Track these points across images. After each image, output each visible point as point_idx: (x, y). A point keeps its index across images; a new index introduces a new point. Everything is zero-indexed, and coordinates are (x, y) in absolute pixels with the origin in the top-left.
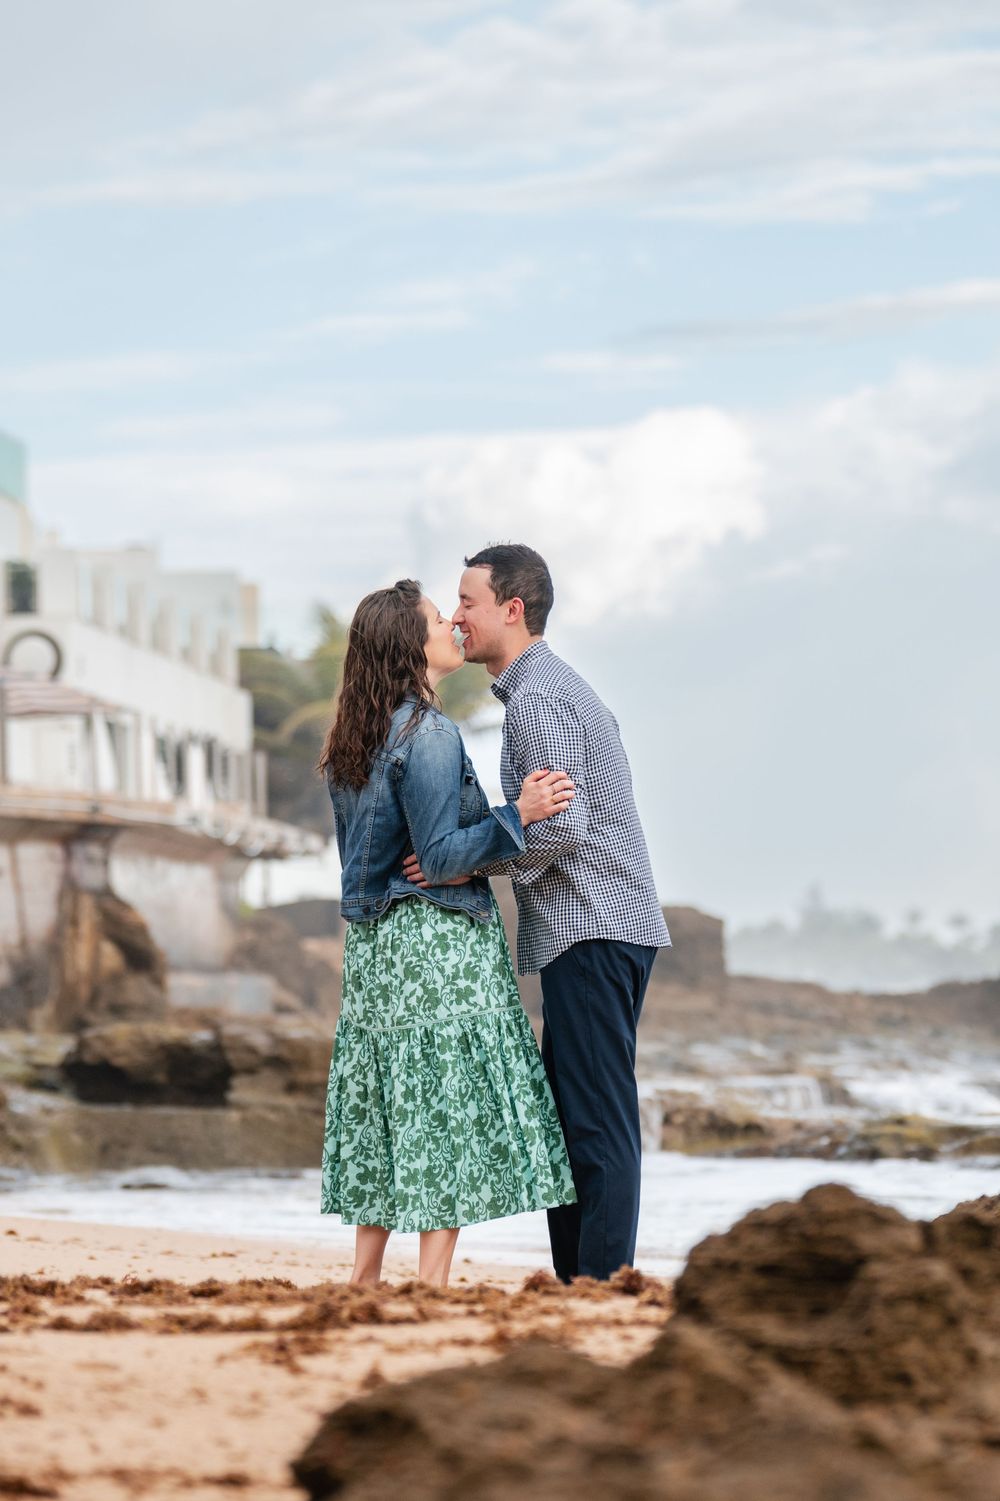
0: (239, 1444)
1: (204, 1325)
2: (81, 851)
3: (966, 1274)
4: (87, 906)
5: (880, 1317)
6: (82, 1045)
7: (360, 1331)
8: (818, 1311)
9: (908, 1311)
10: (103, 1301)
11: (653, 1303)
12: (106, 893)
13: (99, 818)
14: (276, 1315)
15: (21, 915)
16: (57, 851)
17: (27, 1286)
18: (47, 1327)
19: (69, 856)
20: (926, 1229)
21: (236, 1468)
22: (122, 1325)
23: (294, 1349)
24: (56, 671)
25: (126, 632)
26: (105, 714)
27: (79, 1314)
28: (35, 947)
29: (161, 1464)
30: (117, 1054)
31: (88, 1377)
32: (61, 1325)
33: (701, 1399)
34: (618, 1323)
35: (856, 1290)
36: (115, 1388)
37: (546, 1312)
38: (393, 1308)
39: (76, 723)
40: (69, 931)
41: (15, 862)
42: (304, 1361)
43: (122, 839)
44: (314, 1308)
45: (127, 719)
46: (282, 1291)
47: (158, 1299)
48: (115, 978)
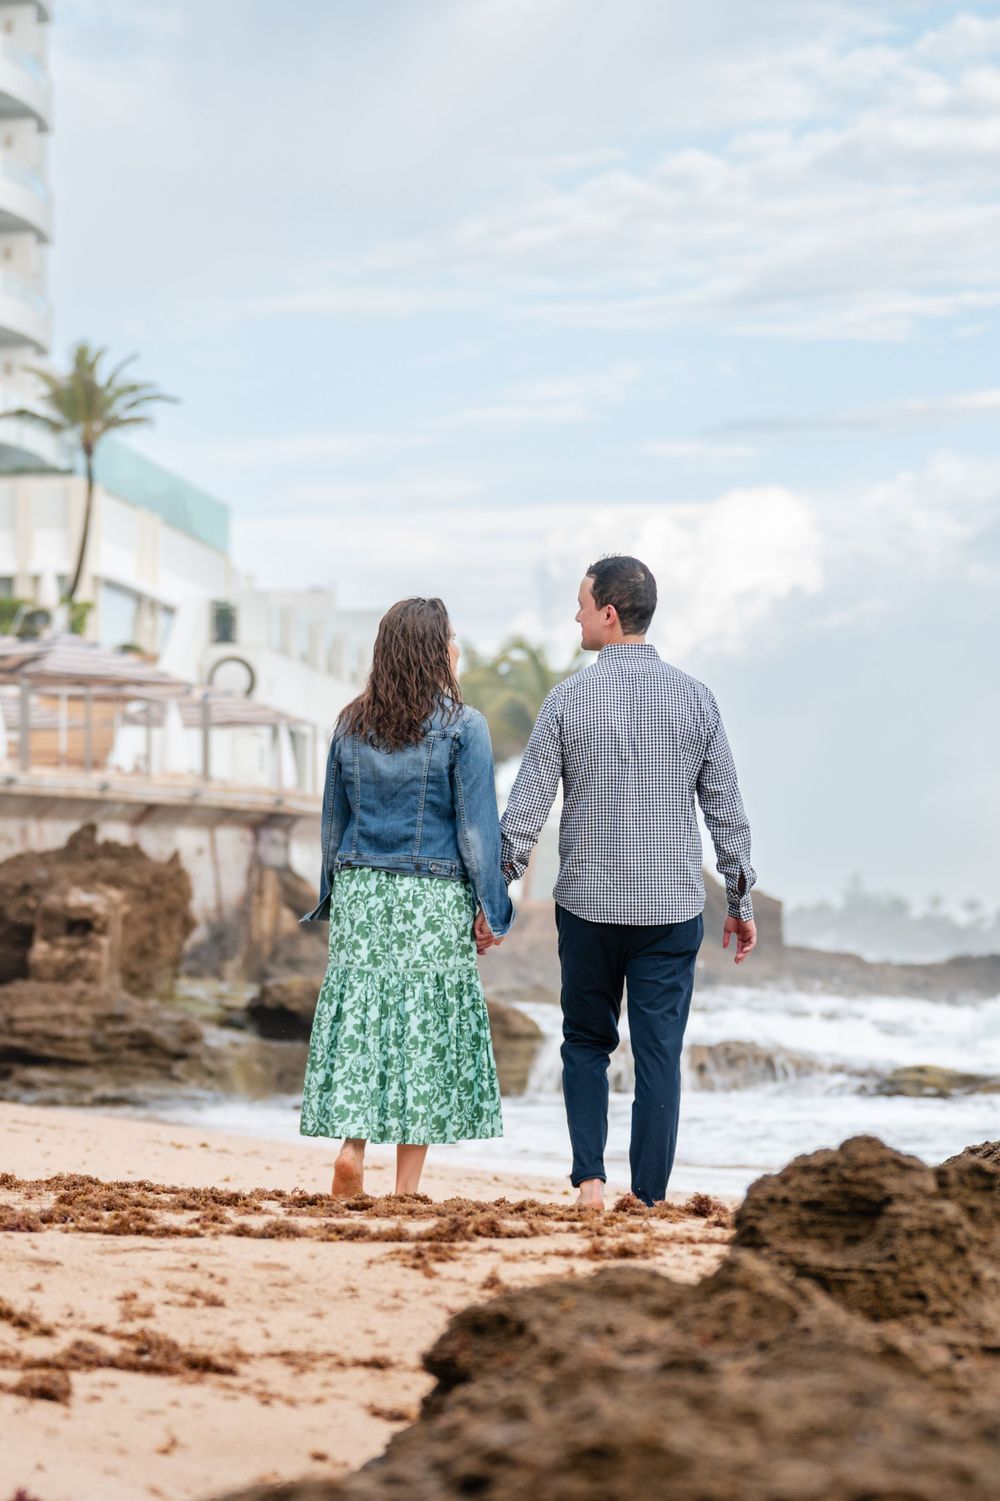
0: (383, 1334)
1: (357, 1235)
2: (267, 835)
3: (972, 1212)
4: (271, 879)
5: (901, 1246)
6: (264, 992)
7: (483, 1242)
8: (852, 1240)
9: (925, 1242)
10: (276, 1212)
11: (718, 1224)
12: (286, 870)
13: (282, 809)
14: (415, 1227)
15: (218, 885)
16: (248, 835)
17: (217, 1198)
18: (230, 1233)
19: (257, 838)
20: (940, 1173)
21: (380, 1353)
22: (292, 1233)
23: (429, 1255)
24: (250, 690)
25: (307, 659)
26: (289, 725)
27: (256, 1222)
28: (229, 913)
29: (320, 1349)
30: (292, 1000)
31: (263, 1274)
32: (242, 1232)
33: (756, 1313)
34: (691, 1241)
35: (883, 1223)
36: (285, 1285)
37: (632, 1231)
38: (511, 1224)
39: (266, 732)
40: (256, 899)
41: (213, 842)
42: (437, 1267)
43: (300, 826)
44: (446, 1222)
45: (306, 730)
46: (421, 1206)
47: (320, 1211)
48: (292, 938)
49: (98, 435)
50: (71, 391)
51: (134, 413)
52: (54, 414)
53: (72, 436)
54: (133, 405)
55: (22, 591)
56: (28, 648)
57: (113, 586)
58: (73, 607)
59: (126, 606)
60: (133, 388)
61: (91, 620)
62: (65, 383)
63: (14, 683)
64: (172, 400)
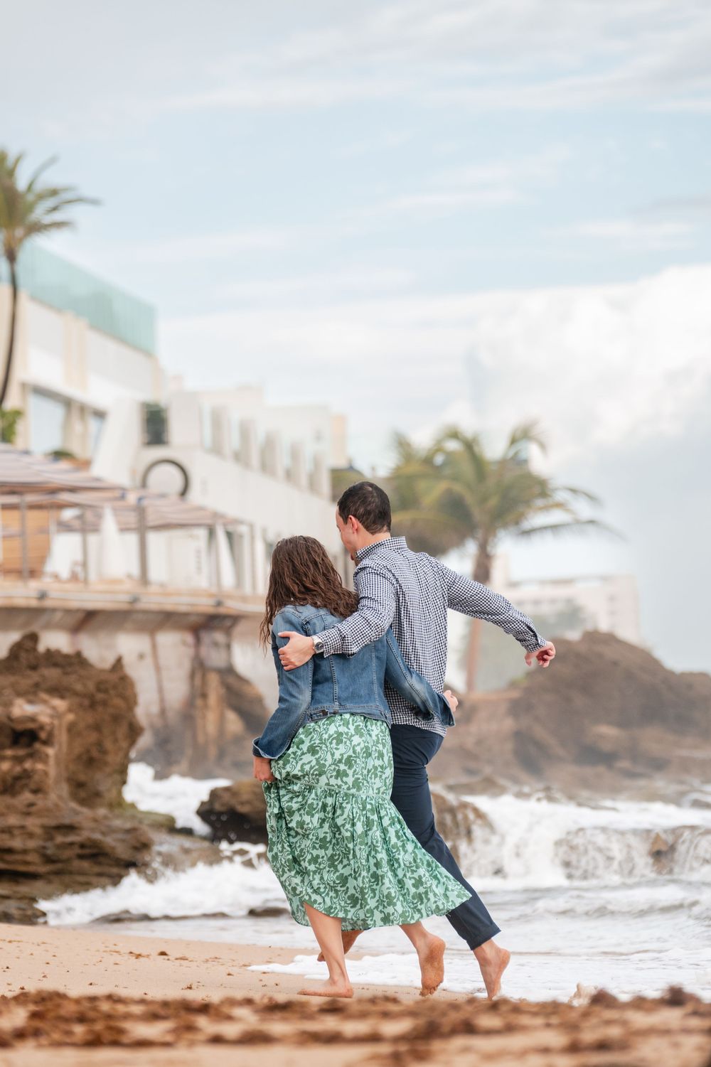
1: (333, 1039)
2: (207, 637)
4: (214, 680)
6: (214, 795)
7: (459, 1042)
10: (247, 1019)
11: (694, 1013)
12: (229, 672)
13: (222, 610)
14: (390, 1028)
15: (161, 690)
16: (189, 638)
17: (189, 1008)
18: (206, 1042)
19: (198, 641)
22: (267, 1040)
23: (407, 1058)
24: (184, 492)
25: (240, 457)
26: (225, 525)
28: (172, 717)
30: (242, 803)
32: (217, 1040)
34: (669, 1032)
37: (609, 1023)
38: (487, 1021)
39: (202, 533)
40: (199, 702)
41: (154, 647)
43: (240, 628)
44: (421, 1021)
45: (243, 529)
46: (392, 1007)
47: (293, 1017)
48: (238, 740)
49: (21, 240)
51: (57, 217)
54: (55, 209)
57: (41, 392)
59: (55, 412)
60: (54, 193)
61: (20, 427)
64: (94, 202)
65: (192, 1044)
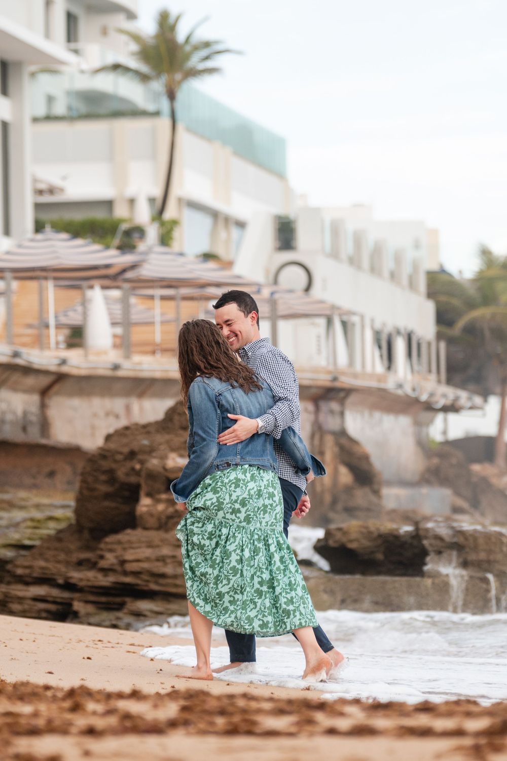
1: (425, 733)
2: (324, 406)
4: (329, 441)
6: (328, 534)
10: (356, 716)
12: (342, 434)
13: (337, 384)
14: (472, 725)
16: (310, 407)
18: (323, 733)
19: (317, 409)
22: (372, 732)
23: (486, 748)
24: (308, 287)
25: (354, 261)
26: (340, 315)
30: (351, 541)
32: (332, 732)
39: (322, 322)
42: (491, 757)
43: (352, 399)
44: (498, 720)
45: (356, 319)
46: (473, 708)
47: (393, 715)
48: (348, 490)
49: (180, 83)
50: (156, 48)
51: (209, 64)
52: (144, 68)
53: (158, 86)
54: (207, 58)
55: (120, 212)
56: (128, 259)
57: (194, 205)
58: (162, 224)
59: (205, 222)
60: (207, 45)
61: (176, 234)
62: (151, 42)
63: (118, 287)
64: (239, 53)
65: (312, 734)
